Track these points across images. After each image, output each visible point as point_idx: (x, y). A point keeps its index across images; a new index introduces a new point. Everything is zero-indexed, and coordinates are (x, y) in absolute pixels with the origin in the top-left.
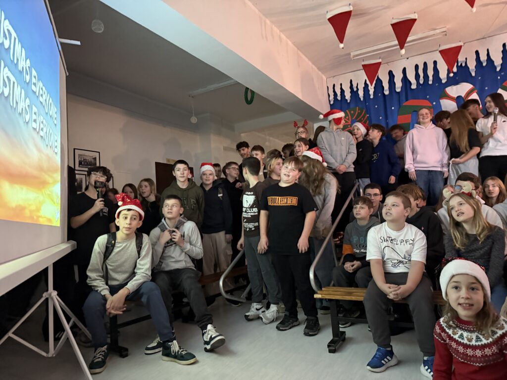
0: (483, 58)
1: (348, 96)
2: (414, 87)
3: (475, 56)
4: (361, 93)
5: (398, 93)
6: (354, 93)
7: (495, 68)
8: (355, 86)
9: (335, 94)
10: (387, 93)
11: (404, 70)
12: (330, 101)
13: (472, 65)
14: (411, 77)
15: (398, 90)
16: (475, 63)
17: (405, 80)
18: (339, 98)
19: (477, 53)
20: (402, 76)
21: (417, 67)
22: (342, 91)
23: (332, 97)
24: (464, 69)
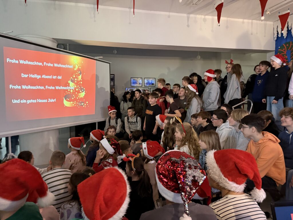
1: (285, 34)
6: (289, 31)
8: (289, 26)
9: (278, 33)
12: (274, 38)
18: (280, 36)
23: (275, 35)
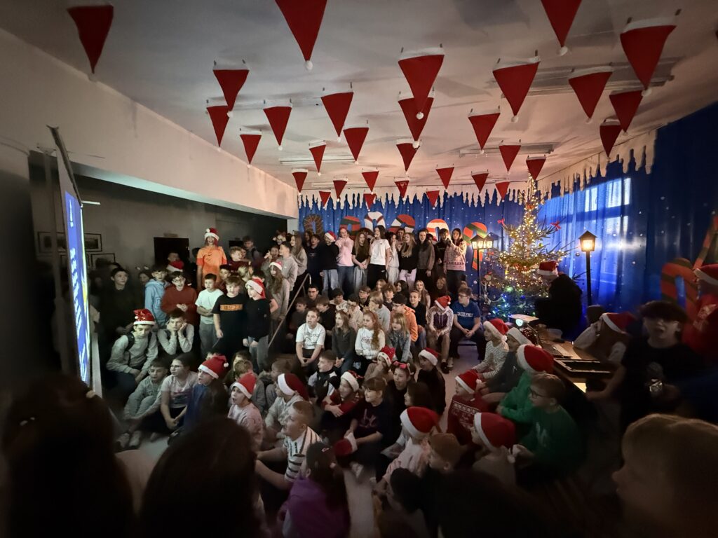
0: (390, 199)
1: (311, 205)
2: (351, 208)
3: (385, 197)
4: (319, 205)
5: (342, 210)
6: (315, 204)
7: (395, 206)
8: (315, 199)
9: (303, 202)
10: (335, 208)
11: (346, 196)
12: (299, 206)
13: (383, 202)
14: (350, 201)
15: (342, 208)
16: (385, 201)
17: (346, 202)
18: (305, 205)
19: (387, 194)
20: (345, 199)
21: (354, 195)
22: (307, 201)
23: (300, 204)
24: (379, 203)
